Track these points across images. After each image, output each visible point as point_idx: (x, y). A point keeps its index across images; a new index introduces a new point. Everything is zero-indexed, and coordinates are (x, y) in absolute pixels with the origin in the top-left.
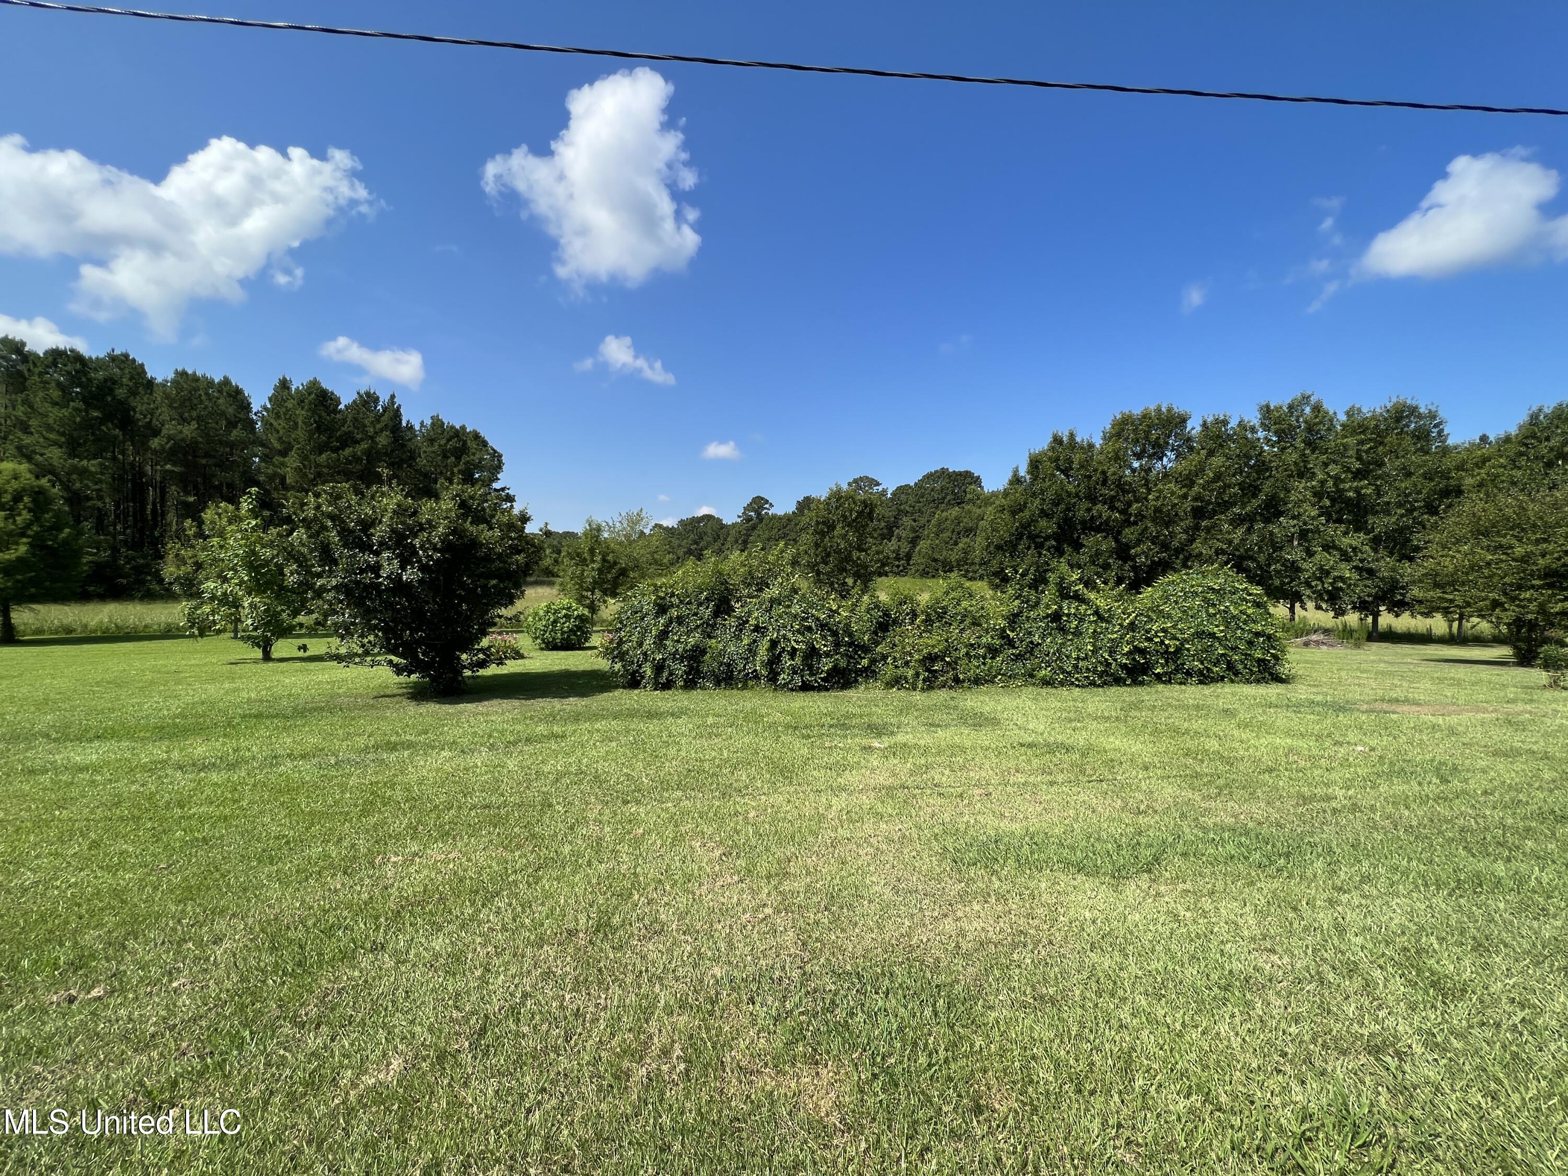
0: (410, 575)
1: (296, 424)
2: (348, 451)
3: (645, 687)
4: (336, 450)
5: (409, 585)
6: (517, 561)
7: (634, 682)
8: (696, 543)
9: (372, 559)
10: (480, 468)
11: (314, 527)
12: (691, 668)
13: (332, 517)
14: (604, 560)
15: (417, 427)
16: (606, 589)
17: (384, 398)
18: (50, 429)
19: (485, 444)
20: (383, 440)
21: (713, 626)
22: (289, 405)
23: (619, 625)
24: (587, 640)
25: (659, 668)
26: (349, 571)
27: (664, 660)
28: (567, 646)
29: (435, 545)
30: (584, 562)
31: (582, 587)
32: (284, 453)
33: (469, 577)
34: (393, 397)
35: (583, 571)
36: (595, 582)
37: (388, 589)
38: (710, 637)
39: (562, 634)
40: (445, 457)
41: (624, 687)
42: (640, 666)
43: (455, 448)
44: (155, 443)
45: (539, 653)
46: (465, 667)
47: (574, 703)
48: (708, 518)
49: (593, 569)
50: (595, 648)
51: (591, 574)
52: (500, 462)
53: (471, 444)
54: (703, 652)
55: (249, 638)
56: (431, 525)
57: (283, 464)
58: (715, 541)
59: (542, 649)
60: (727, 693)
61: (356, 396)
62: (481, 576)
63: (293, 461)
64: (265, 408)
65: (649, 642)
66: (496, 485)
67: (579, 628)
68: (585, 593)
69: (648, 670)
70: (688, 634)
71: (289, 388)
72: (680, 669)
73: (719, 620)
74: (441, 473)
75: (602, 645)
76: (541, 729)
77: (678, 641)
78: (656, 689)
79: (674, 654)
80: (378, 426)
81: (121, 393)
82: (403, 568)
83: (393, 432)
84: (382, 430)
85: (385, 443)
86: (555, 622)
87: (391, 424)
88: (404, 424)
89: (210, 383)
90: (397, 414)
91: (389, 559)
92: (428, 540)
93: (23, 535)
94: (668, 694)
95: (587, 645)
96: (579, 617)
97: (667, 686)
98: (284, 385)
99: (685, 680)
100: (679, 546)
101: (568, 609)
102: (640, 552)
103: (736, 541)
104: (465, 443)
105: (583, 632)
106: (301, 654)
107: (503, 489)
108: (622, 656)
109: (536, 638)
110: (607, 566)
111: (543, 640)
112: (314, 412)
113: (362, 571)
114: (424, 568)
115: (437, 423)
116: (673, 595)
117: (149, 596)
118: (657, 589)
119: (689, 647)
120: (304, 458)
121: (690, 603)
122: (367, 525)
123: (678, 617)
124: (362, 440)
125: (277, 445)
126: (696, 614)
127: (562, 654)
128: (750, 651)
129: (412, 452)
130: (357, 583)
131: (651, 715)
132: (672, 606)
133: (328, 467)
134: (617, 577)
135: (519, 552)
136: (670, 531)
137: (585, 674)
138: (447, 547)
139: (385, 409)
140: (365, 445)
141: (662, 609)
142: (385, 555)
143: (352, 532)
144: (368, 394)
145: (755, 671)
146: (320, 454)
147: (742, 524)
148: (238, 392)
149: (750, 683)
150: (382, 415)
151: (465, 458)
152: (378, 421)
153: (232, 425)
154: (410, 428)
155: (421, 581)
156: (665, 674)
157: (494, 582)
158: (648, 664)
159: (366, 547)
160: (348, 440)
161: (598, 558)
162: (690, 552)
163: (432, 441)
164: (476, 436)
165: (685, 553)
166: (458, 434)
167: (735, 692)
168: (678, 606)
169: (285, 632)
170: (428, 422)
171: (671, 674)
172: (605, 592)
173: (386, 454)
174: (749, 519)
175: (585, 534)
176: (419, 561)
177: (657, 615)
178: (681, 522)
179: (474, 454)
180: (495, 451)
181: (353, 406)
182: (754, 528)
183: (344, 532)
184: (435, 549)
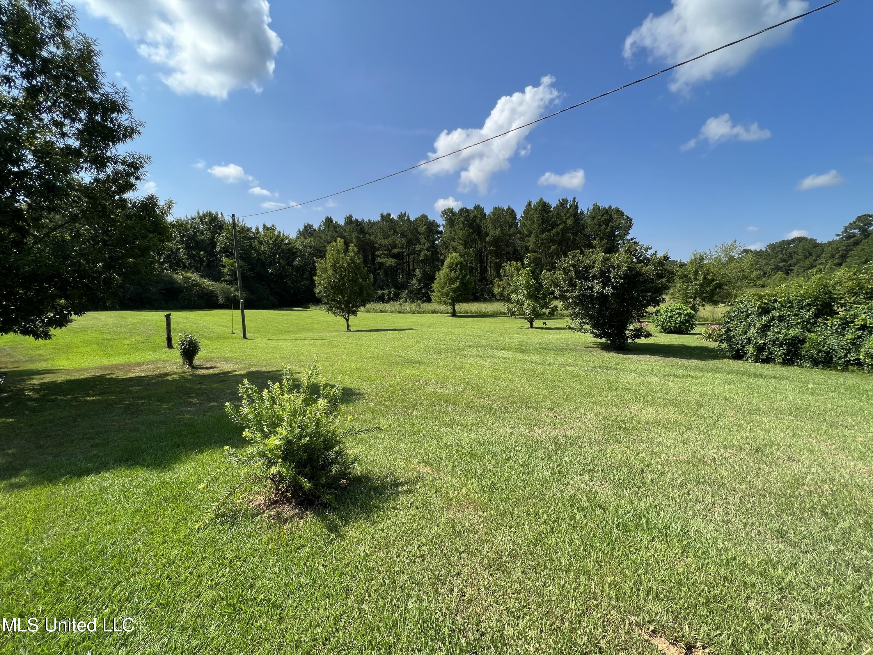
0: (608, 291)
1: (534, 221)
2: (554, 230)
3: (747, 360)
4: (549, 231)
5: (607, 296)
6: (662, 282)
7: (738, 355)
8: (785, 261)
9: (590, 284)
10: (618, 228)
11: (566, 271)
12: (789, 351)
13: (573, 266)
14: (705, 278)
15: (585, 212)
16: (705, 298)
17: (570, 201)
18: (460, 239)
19: (622, 214)
20: (570, 222)
21: (814, 324)
22: (531, 213)
23: (727, 320)
24: (692, 328)
25: (760, 349)
26: (580, 290)
27: (765, 344)
28: (678, 331)
29: (620, 276)
30: (689, 280)
31: (687, 296)
32: (529, 236)
33: (636, 292)
34: (575, 198)
35: (688, 286)
36: (697, 293)
37: (597, 297)
38: (809, 331)
39: (676, 324)
40: (600, 225)
41: (729, 358)
42: (744, 347)
43: (606, 219)
44: (487, 239)
45: (659, 334)
46: (628, 337)
47: (694, 362)
48: (800, 240)
49: (696, 284)
50: (700, 334)
51: (694, 287)
52: (631, 223)
53: (615, 216)
54: (803, 341)
55: (526, 318)
56: (619, 266)
57: (529, 241)
58: (806, 257)
59: (661, 332)
60: (825, 372)
61: (558, 202)
62: (642, 291)
63: (532, 239)
64: (522, 217)
65: (752, 332)
66: (629, 237)
67: (687, 321)
68: (689, 300)
69: (751, 349)
70: (788, 328)
71: (531, 205)
72: (779, 352)
73: (820, 320)
74: (598, 234)
75: (706, 333)
76: (680, 372)
77: (779, 333)
78: (756, 362)
79: (774, 341)
80: (568, 215)
81: (478, 221)
82: (604, 288)
83: (574, 217)
84: (569, 217)
85: (570, 223)
86: (671, 317)
87: (573, 213)
88: (579, 212)
89: (503, 210)
90: (576, 207)
91: (597, 284)
92: (617, 273)
93: (458, 279)
94: (766, 366)
95: (692, 332)
96: (688, 315)
97: (767, 361)
98: (529, 204)
99: (783, 359)
100: (767, 264)
101: (680, 309)
102: (732, 271)
103: (833, 256)
104: (611, 215)
105: (690, 324)
106: (544, 326)
107: (632, 239)
108: (729, 339)
109: (658, 326)
110: (707, 282)
111: (662, 327)
112: (540, 214)
113: (585, 290)
114: (614, 288)
115: (596, 208)
116: (775, 301)
117: (485, 301)
118: (760, 297)
119: (789, 337)
120: (537, 236)
121: (791, 307)
122: (587, 268)
123: (779, 316)
124: (560, 224)
125: (526, 233)
126: (797, 315)
127: (676, 336)
128: (853, 344)
129: (583, 226)
130: (583, 295)
131: (756, 376)
132: (775, 309)
133: (546, 239)
134: (715, 289)
135: (662, 277)
136: (759, 254)
137: (696, 348)
138: (626, 276)
139: (571, 206)
140: (562, 226)
141: (765, 310)
142: (595, 282)
143: (580, 272)
144: (563, 200)
145: (858, 359)
146: (543, 234)
147: (841, 240)
148: (513, 211)
149: (851, 368)
150: (569, 209)
151: (611, 224)
152: (568, 212)
153: (511, 226)
154: (582, 213)
155: (613, 294)
156: (765, 353)
157: (650, 294)
158: (751, 345)
159: (587, 279)
160: (555, 225)
161: (701, 277)
162: (777, 268)
163: (593, 218)
164: (618, 211)
165: (773, 269)
166: (607, 211)
167: (834, 372)
168: (780, 309)
169: (538, 316)
170: (591, 208)
171: (770, 353)
172: (704, 299)
173: (570, 229)
174: (850, 236)
175: (691, 262)
176: (612, 284)
177: (761, 315)
178: (771, 246)
179: (615, 221)
180: (628, 217)
181: (557, 208)
182: (856, 244)
183: (577, 272)
184: (621, 278)
